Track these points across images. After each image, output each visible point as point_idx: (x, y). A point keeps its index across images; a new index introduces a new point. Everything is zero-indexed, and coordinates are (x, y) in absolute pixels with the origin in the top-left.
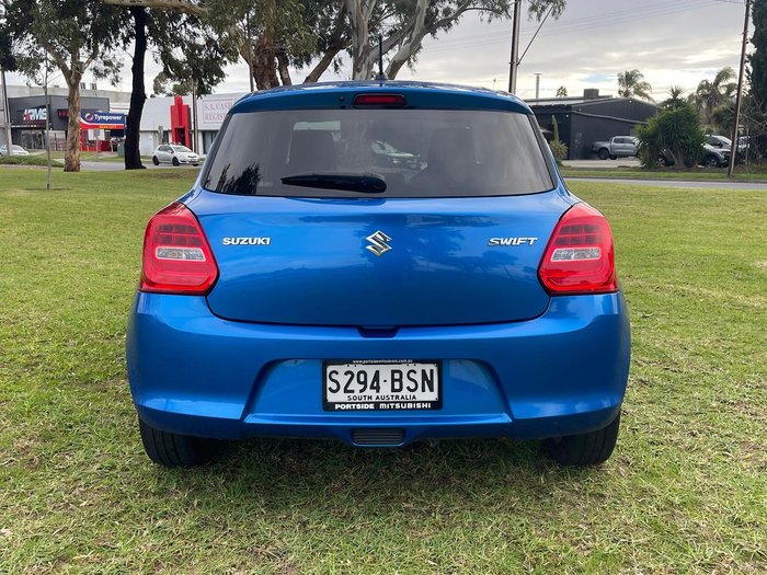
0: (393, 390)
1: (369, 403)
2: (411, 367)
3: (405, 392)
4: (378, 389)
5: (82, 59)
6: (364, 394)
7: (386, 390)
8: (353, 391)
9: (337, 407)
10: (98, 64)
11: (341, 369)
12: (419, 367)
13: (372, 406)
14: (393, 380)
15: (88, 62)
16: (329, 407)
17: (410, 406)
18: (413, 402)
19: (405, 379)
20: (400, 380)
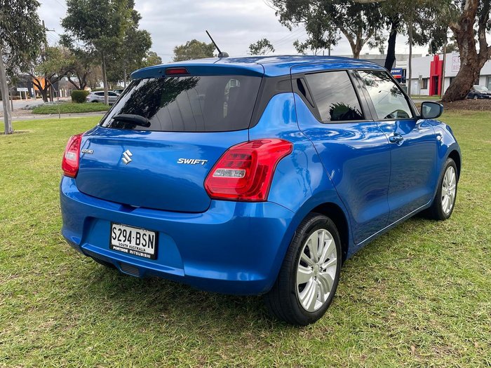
0: (136, 244)
1: (126, 249)
2: (145, 232)
3: (141, 246)
4: (130, 241)
5: (363, 38)
6: (124, 243)
7: (133, 243)
8: (120, 241)
9: (114, 247)
10: (372, 39)
11: (118, 227)
12: (148, 233)
13: (127, 251)
14: (137, 238)
15: (367, 39)
16: (111, 246)
17: (142, 255)
18: (143, 253)
19: (141, 239)
20: (139, 238)
